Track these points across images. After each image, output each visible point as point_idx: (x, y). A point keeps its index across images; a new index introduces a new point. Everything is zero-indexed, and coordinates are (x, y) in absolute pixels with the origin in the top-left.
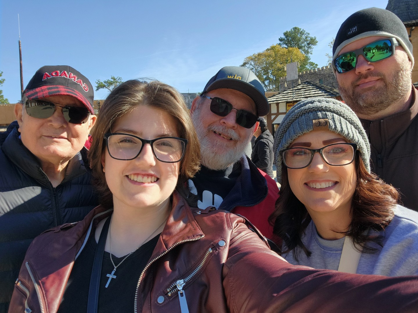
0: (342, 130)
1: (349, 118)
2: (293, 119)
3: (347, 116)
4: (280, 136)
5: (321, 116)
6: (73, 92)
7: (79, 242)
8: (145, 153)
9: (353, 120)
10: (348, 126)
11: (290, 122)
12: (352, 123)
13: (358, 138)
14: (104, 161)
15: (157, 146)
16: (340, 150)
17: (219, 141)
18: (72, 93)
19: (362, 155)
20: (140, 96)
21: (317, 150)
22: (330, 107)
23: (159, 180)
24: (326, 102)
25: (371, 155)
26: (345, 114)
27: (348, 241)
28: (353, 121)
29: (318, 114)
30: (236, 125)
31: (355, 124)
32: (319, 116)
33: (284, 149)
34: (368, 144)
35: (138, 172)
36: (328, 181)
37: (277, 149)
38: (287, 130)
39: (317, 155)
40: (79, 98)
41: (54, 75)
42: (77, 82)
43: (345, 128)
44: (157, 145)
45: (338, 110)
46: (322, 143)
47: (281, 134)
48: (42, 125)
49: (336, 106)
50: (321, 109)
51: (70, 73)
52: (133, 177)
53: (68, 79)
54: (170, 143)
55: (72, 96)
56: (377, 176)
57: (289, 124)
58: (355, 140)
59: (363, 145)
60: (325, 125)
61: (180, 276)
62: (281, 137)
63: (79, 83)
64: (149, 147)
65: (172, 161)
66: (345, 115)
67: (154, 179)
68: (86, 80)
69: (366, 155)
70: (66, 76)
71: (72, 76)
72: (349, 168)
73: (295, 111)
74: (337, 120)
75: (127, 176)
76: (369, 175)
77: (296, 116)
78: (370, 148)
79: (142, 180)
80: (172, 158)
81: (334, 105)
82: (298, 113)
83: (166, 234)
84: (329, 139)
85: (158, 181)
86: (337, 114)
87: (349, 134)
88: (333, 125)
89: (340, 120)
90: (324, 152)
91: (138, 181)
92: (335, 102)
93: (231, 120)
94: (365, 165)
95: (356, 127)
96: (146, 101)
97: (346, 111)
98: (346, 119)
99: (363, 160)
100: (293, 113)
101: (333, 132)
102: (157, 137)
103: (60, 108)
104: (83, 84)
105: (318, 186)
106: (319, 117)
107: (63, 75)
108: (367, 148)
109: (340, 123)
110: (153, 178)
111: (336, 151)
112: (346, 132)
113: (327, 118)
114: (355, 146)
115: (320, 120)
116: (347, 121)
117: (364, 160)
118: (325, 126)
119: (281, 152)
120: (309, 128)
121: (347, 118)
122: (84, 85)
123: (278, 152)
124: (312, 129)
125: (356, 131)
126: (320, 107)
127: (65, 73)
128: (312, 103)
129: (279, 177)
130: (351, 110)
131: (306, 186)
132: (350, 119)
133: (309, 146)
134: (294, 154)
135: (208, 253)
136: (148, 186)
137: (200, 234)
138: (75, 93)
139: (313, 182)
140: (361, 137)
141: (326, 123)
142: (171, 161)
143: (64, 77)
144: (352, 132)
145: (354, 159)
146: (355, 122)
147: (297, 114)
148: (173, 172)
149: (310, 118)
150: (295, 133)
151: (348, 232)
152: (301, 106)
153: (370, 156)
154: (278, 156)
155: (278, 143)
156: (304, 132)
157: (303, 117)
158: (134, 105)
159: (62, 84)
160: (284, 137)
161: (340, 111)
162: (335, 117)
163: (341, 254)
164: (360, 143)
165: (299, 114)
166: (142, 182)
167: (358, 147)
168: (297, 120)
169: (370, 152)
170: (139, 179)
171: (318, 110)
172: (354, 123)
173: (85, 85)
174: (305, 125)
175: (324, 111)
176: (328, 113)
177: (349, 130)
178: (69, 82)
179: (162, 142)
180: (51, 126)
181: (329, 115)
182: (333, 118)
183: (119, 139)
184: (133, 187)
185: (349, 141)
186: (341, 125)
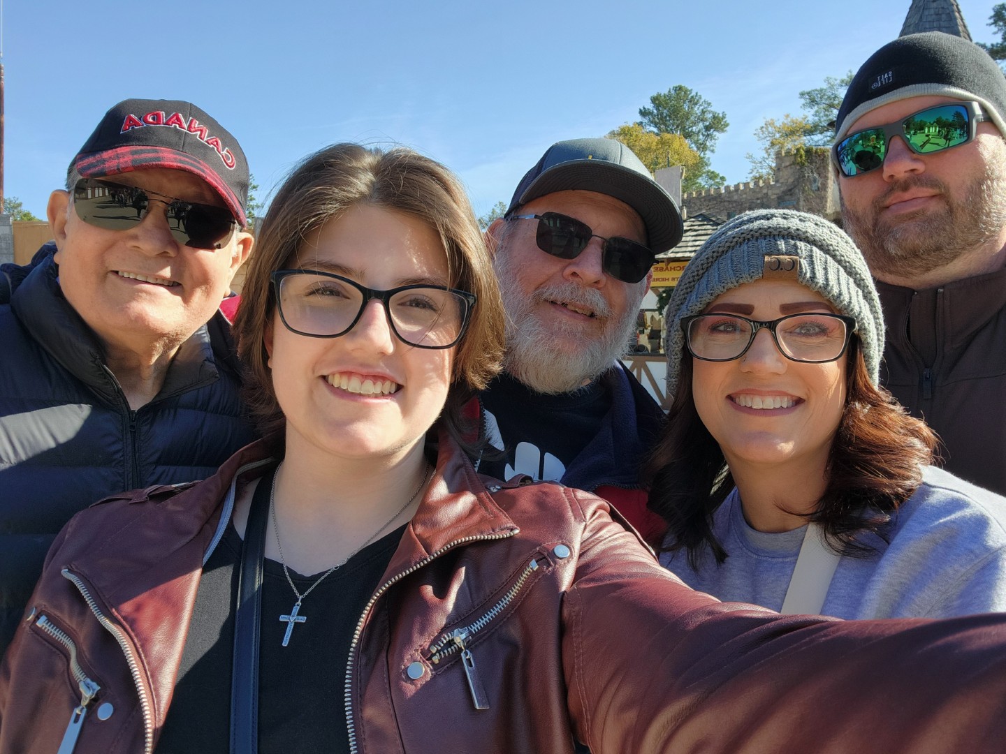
0: (827, 285)
1: (845, 262)
2: (721, 249)
3: (843, 256)
4: (685, 286)
5: (784, 250)
6: (195, 163)
7: (208, 526)
8: (369, 324)
9: (854, 265)
10: (841, 278)
11: (712, 257)
12: (850, 271)
13: (860, 307)
14: (271, 343)
15: (400, 307)
16: (817, 330)
17: (564, 320)
18: (192, 165)
19: (863, 347)
20: (362, 182)
21: (766, 323)
22: (807, 232)
23: (403, 390)
24: (800, 220)
25: (884, 352)
26: (838, 250)
27: (813, 533)
28: (855, 268)
29: (779, 243)
30: (604, 279)
31: (858, 276)
32: (780, 248)
33: (692, 314)
34: (880, 325)
35: (350, 368)
36: (782, 394)
37: (674, 316)
38: (703, 274)
39: (765, 335)
40: (209, 179)
41: (151, 120)
42: (207, 142)
43: (833, 281)
44: (399, 304)
45: (824, 240)
46: (778, 309)
47: (690, 282)
48: (110, 246)
49: (821, 230)
50: (786, 233)
51: (191, 118)
52: (337, 381)
53: (186, 133)
54: (430, 302)
55: (190, 172)
56: (891, 397)
57: (711, 260)
58: (852, 310)
59: (869, 324)
60: (791, 269)
61: (460, 619)
62: (689, 290)
63: (211, 146)
64: (379, 308)
65: (434, 345)
66: (838, 253)
67: (388, 387)
68: (230, 141)
69: (873, 346)
70: (181, 126)
71: (196, 126)
72: (833, 371)
73: (726, 232)
74: (819, 261)
75: (324, 378)
76: (875, 393)
77: (728, 244)
78: (884, 334)
79: (360, 389)
80: (433, 337)
81: (817, 227)
82: (734, 238)
83: (424, 523)
84: (795, 301)
85: (400, 393)
86: (821, 247)
87: (840, 294)
88: (809, 271)
89: (826, 262)
90: (781, 330)
91: (349, 390)
92: (819, 223)
93: (590, 265)
94: (868, 370)
95: (859, 283)
96: (376, 195)
97: (842, 244)
98: (839, 262)
99: (864, 357)
100: (723, 237)
101: (807, 287)
102: (400, 284)
103: (161, 204)
104: (223, 151)
105: (757, 403)
106: (778, 250)
107: (173, 123)
108: (878, 335)
109: (825, 269)
110: (388, 383)
111: (806, 331)
112: (835, 291)
113: (797, 254)
114: (850, 322)
115: (781, 257)
116: (840, 267)
117: (868, 358)
118: (789, 272)
119: (684, 322)
120: (753, 272)
121: (841, 260)
122: (225, 152)
123: (677, 321)
124: (761, 275)
125: (857, 291)
126: (784, 228)
127: (178, 119)
128: (767, 218)
129: (674, 380)
130: (854, 246)
131: (729, 401)
132: (847, 264)
133: (749, 314)
134: (714, 329)
135: (529, 571)
136: (374, 404)
137: (508, 525)
138: (201, 167)
139: (747, 394)
140: (867, 306)
141: (794, 263)
142: (431, 346)
143: (175, 127)
144: (849, 292)
145: (845, 352)
146: (859, 272)
147: (731, 239)
148: (438, 369)
149: (758, 250)
150: (720, 281)
151: (816, 513)
152: (743, 223)
153: (881, 353)
154: (677, 330)
155: (679, 302)
156: (741, 281)
157: (745, 247)
158: (348, 203)
159: (169, 145)
160: (696, 289)
161: (829, 242)
162: (814, 254)
163: (796, 563)
164: (862, 319)
165: (735, 240)
166: (360, 395)
167: (857, 325)
168: (729, 253)
169: (884, 346)
170: (353, 385)
171: (778, 235)
172: (856, 274)
173: (228, 152)
174: (746, 264)
175: (793, 239)
176: (801, 243)
177: (842, 287)
178: (188, 140)
179: (413, 298)
180: (135, 249)
181: (803, 248)
182: (811, 257)
183: (307, 288)
184: (339, 407)
185: (840, 310)
186: (826, 274)
